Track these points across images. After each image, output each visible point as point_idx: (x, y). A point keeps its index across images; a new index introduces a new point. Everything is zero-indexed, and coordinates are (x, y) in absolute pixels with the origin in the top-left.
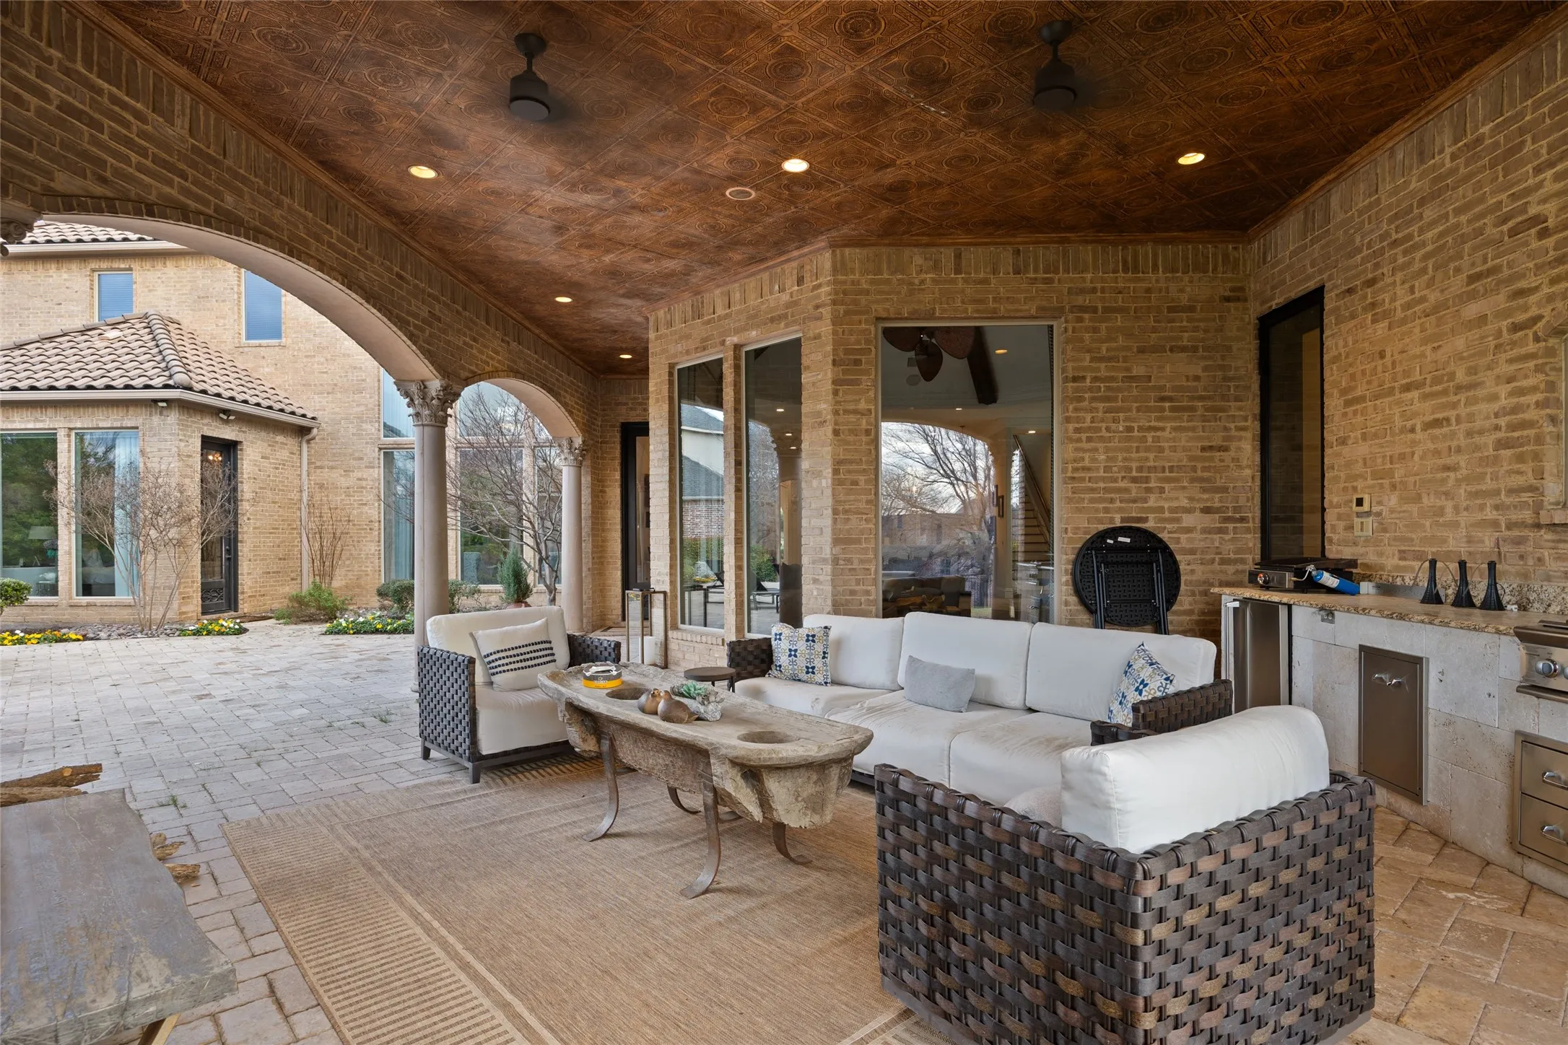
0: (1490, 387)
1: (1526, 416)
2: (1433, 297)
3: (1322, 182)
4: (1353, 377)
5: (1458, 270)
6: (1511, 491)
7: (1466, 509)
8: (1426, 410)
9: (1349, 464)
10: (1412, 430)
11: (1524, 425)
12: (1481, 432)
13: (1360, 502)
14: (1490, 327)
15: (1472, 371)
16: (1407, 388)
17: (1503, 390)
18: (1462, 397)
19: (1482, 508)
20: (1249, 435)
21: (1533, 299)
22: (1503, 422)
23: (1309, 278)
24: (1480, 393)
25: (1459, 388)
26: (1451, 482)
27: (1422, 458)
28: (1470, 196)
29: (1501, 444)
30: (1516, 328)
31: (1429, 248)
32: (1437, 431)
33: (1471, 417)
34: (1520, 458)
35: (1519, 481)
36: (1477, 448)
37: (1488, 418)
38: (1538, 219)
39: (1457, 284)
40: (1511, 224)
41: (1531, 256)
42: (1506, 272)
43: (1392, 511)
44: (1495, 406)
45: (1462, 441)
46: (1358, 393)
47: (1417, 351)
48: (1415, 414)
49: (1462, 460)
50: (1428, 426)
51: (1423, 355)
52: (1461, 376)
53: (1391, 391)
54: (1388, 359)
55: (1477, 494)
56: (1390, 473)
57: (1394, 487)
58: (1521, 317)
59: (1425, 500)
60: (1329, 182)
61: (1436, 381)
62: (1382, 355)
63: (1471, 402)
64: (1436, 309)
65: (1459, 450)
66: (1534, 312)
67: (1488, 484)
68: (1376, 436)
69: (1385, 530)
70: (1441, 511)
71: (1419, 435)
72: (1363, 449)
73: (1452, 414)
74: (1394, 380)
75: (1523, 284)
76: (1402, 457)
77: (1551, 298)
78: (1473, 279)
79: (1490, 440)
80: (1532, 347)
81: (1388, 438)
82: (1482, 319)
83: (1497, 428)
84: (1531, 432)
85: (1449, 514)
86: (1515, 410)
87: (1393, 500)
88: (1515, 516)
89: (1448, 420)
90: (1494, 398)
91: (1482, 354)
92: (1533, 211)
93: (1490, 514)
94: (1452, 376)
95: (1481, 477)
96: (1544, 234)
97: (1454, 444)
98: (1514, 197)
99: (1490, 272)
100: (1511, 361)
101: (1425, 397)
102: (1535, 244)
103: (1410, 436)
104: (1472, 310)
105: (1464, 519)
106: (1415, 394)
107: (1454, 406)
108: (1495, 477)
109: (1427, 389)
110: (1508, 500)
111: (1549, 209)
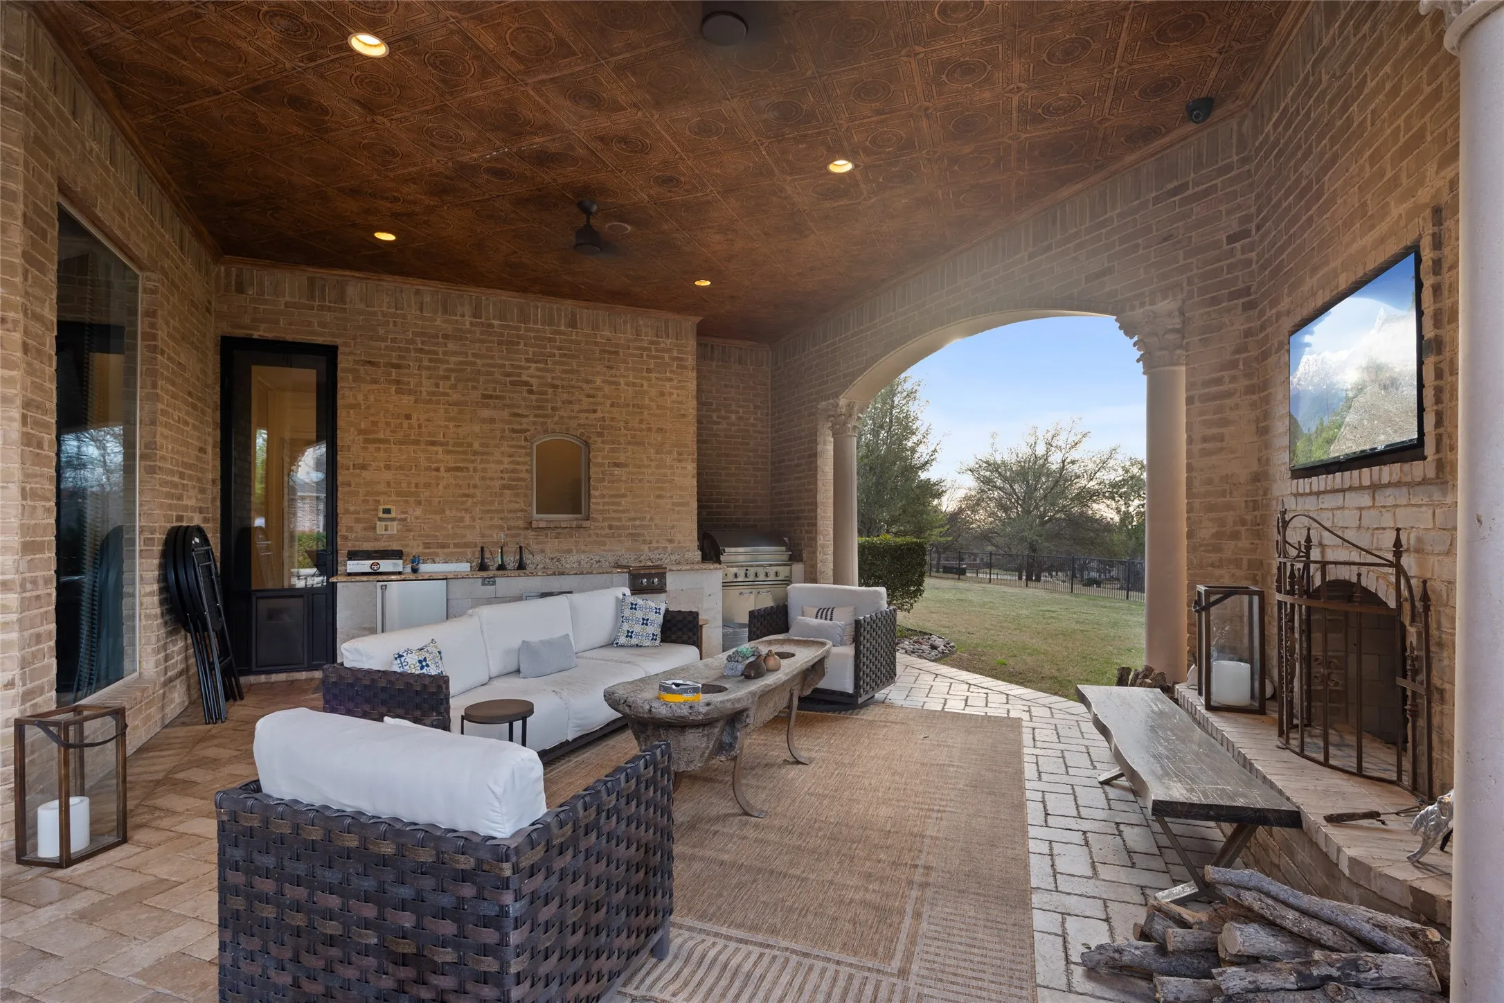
0: (497, 457)
1: (521, 475)
2: (455, 396)
4: (375, 424)
5: (474, 388)
6: (510, 511)
7: (481, 519)
8: (450, 460)
9: (371, 484)
10: (437, 470)
11: (519, 479)
12: (492, 479)
13: (387, 511)
14: (498, 425)
15: (485, 445)
16: (433, 443)
17: (506, 460)
18: (479, 458)
19: (491, 519)
20: (210, 440)
21: (524, 420)
22: (506, 476)
23: (316, 333)
24: (490, 458)
25: (475, 453)
26: (469, 504)
27: (445, 488)
28: (484, 351)
29: (504, 487)
30: (514, 431)
31: (452, 366)
32: (459, 474)
33: (484, 470)
34: (516, 495)
35: (517, 506)
36: (489, 487)
37: (496, 472)
38: (526, 384)
39: (475, 395)
40: (512, 379)
41: (524, 399)
42: (508, 402)
43: (417, 518)
44: (500, 467)
45: (476, 480)
46: (381, 436)
47: (442, 423)
48: (439, 461)
49: (478, 492)
50: (449, 470)
51: (447, 427)
52: (476, 446)
53: (417, 442)
54: (414, 421)
55: (488, 511)
56: (416, 494)
57: (419, 503)
58: (517, 427)
59: (448, 512)
61: (456, 444)
62: (408, 417)
63: (487, 462)
64: (455, 404)
65: (475, 486)
66: (525, 426)
67: (496, 506)
68: (401, 468)
69: (410, 530)
70: (462, 519)
71: (443, 473)
72: (387, 475)
73: (471, 466)
74: (420, 436)
75: (519, 411)
76: (428, 485)
77: (534, 423)
78: (485, 396)
79: (497, 484)
80: (523, 443)
81: (413, 471)
82: (492, 420)
83: (502, 478)
84: (523, 484)
85: (467, 521)
86: (513, 471)
87: (418, 512)
88: (512, 524)
89: (467, 468)
90: (500, 462)
91: (493, 438)
92: (524, 378)
93: (496, 522)
94: (470, 445)
95: (492, 503)
96: (531, 392)
97: (472, 483)
98: (513, 366)
99: (497, 397)
100: (511, 446)
101: (449, 452)
102: (526, 395)
103: (435, 473)
104: (485, 413)
105: (478, 523)
106: (440, 449)
107: (473, 462)
108: (500, 503)
109: (450, 448)
110: (509, 516)
111: (534, 381)
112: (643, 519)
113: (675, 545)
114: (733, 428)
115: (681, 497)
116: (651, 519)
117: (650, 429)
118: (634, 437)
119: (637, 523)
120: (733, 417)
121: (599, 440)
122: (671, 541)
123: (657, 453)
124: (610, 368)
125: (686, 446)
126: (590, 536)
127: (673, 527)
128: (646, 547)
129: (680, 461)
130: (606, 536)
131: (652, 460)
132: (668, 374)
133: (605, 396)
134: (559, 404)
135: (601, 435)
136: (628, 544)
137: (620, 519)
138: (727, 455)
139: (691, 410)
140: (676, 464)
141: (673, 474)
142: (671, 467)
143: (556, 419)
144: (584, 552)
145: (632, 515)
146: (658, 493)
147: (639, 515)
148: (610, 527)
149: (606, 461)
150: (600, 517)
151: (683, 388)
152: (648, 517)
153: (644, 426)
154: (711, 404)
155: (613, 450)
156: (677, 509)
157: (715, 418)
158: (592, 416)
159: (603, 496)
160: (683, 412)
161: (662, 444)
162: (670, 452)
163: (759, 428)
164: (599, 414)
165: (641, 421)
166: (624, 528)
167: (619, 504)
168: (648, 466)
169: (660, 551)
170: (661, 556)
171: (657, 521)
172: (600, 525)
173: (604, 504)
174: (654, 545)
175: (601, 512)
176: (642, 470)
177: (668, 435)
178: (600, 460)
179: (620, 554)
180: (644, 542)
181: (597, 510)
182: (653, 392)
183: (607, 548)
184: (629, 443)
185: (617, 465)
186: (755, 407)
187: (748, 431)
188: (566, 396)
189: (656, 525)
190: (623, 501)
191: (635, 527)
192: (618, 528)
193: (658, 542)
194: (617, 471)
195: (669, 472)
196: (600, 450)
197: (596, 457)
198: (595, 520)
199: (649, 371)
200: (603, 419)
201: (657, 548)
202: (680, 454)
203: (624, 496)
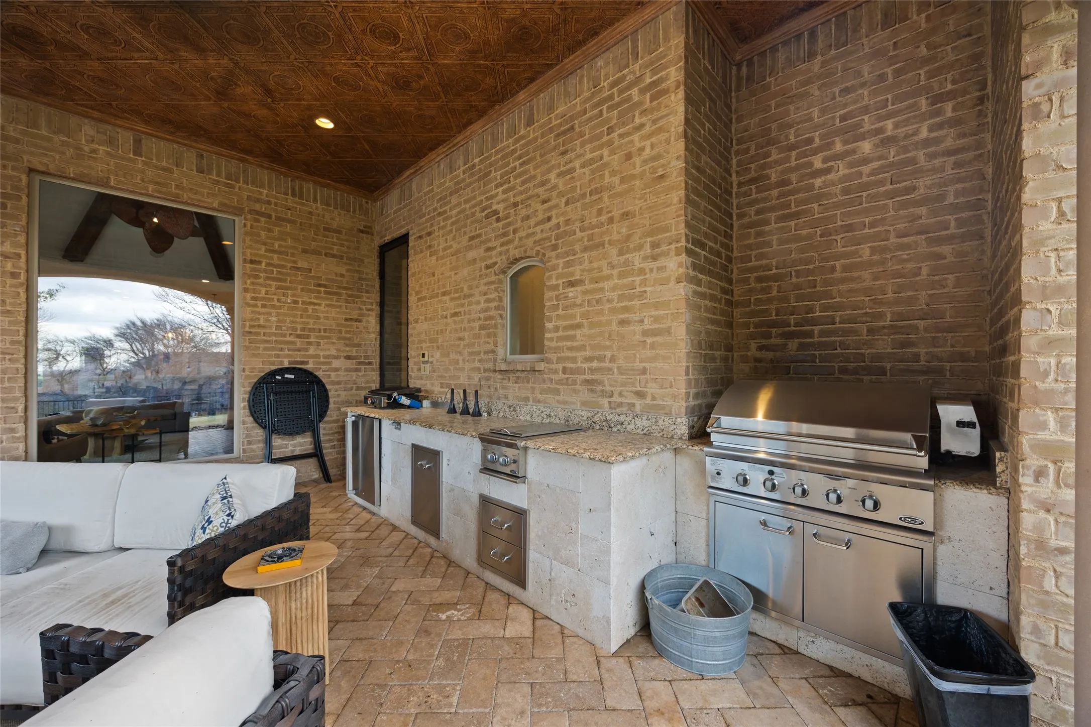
0: (477, 298)
1: (491, 313)
2: (455, 246)
3: (408, 173)
4: (421, 286)
5: (465, 233)
6: (485, 353)
7: (468, 361)
8: (452, 307)
9: (419, 334)
10: (446, 317)
11: (490, 318)
12: (474, 320)
13: (423, 355)
14: (478, 266)
15: (470, 288)
16: (444, 294)
17: (482, 299)
18: (466, 301)
19: (474, 360)
20: (373, 314)
21: (494, 253)
22: (482, 316)
23: (402, 227)
24: (473, 299)
25: (465, 296)
26: (462, 346)
27: (450, 333)
28: (470, 195)
29: (482, 328)
30: (487, 267)
31: (454, 219)
32: (456, 319)
33: (470, 313)
34: (488, 336)
35: (488, 347)
36: (472, 329)
37: (476, 313)
38: (496, 212)
39: (464, 240)
40: (486, 212)
41: (493, 230)
42: (484, 237)
43: (437, 361)
44: (479, 308)
45: (466, 324)
46: (423, 294)
47: (448, 274)
48: (447, 309)
49: (465, 334)
50: (452, 315)
51: (450, 277)
52: (466, 290)
53: (437, 296)
54: (436, 277)
55: (472, 353)
56: (436, 340)
57: (438, 348)
58: (489, 262)
59: (451, 356)
60: (412, 174)
61: (456, 291)
62: (434, 275)
63: (470, 304)
64: (458, 251)
65: (465, 329)
66: (494, 260)
67: (476, 349)
68: (431, 319)
69: (434, 372)
70: (457, 362)
71: (449, 320)
72: (425, 326)
73: (461, 309)
74: (438, 289)
75: (490, 245)
76: (442, 331)
78: (472, 238)
79: (476, 324)
80: (493, 278)
81: (436, 321)
82: (474, 261)
83: (480, 319)
84: (493, 322)
85: (461, 364)
86: (486, 310)
87: (438, 355)
88: (486, 366)
89: (460, 312)
90: (478, 303)
91: (474, 279)
92: (494, 207)
93: (477, 364)
94: (462, 289)
95: (473, 345)
96: (498, 220)
97: (463, 326)
98: (487, 199)
99: (478, 236)
100: (485, 284)
101: (452, 299)
102: (495, 225)
103: (445, 320)
104: (471, 255)
105: (467, 366)
106: (447, 298)
107: (463, 305)
108: (479, 345)
109: (452, 295)
110: (484, 357)
111: (500, 207)
112: (601, 359)
113: (648, 401)
115: (656, 319)
116: (613, 359)
117: (611, 220)
118: (591, 238)
119: (595, 364)
121: (553, 254)
122: (640, 395)
123: (621, 253)
124: (564, 153)
125: (667, 229)
126: (544, 381)
127: (644, 371)
128: (605, 402)
129: (654, 258)
130: (559, 382)
131: (613, 267)
132: (637, 121)
133: (561, 194)
134: (519, 224)
135: (555, 247)
136: (585, 395)
137: (574, 360)
139: (674, 163)
140: (648, 265)
141: (644, 283)
142: (642, 271)
143: (516, 243)
144: (539, 401)
145: (588, 353)
146: (623, 316)
147: (596, 353)
148: (565, 370)
149: (560, 282)
150: (553, 357)
151: (660, 130)
152: (609, 354)
153: (604, 218)
155: (568, 264)
156: (649, 340)
158: (548, 225)
159: (556, 329)
160: (660, 172)
161: (628, 237)
162: (640, 247)
164: (554, 221)
165: (600, 212)
166: (580, 371)
167: (572, 338)
168: (609, 277)
169: (624, 409)
170: (622, 418)
171: (621, 362)
172: (554, 366)
173: (560, 339)
174: (616, 399)
175: (556, 350)
176: (600, 285)
177: (636, 220)
178: (554, 282)
179: (573, 407)
180: (603, 394)
181: (550, 348)
182: (615, 161)
183: (561, 398)
184: (585, 249)
185: (572, 284)
188: (524, 212)
189: (619, 368)
190: (578, 332)
191: (592, 371)
192: (572, 371)
193: (620, 395)
194: (571, 292)
195: (638, 279)
196: (554, 268)
197: (550, 277)
198: (548, 361)
199: (610, 130)
200: (558, 226)
201: (621, 404)
202: (655, 245)
203: (579, 326)
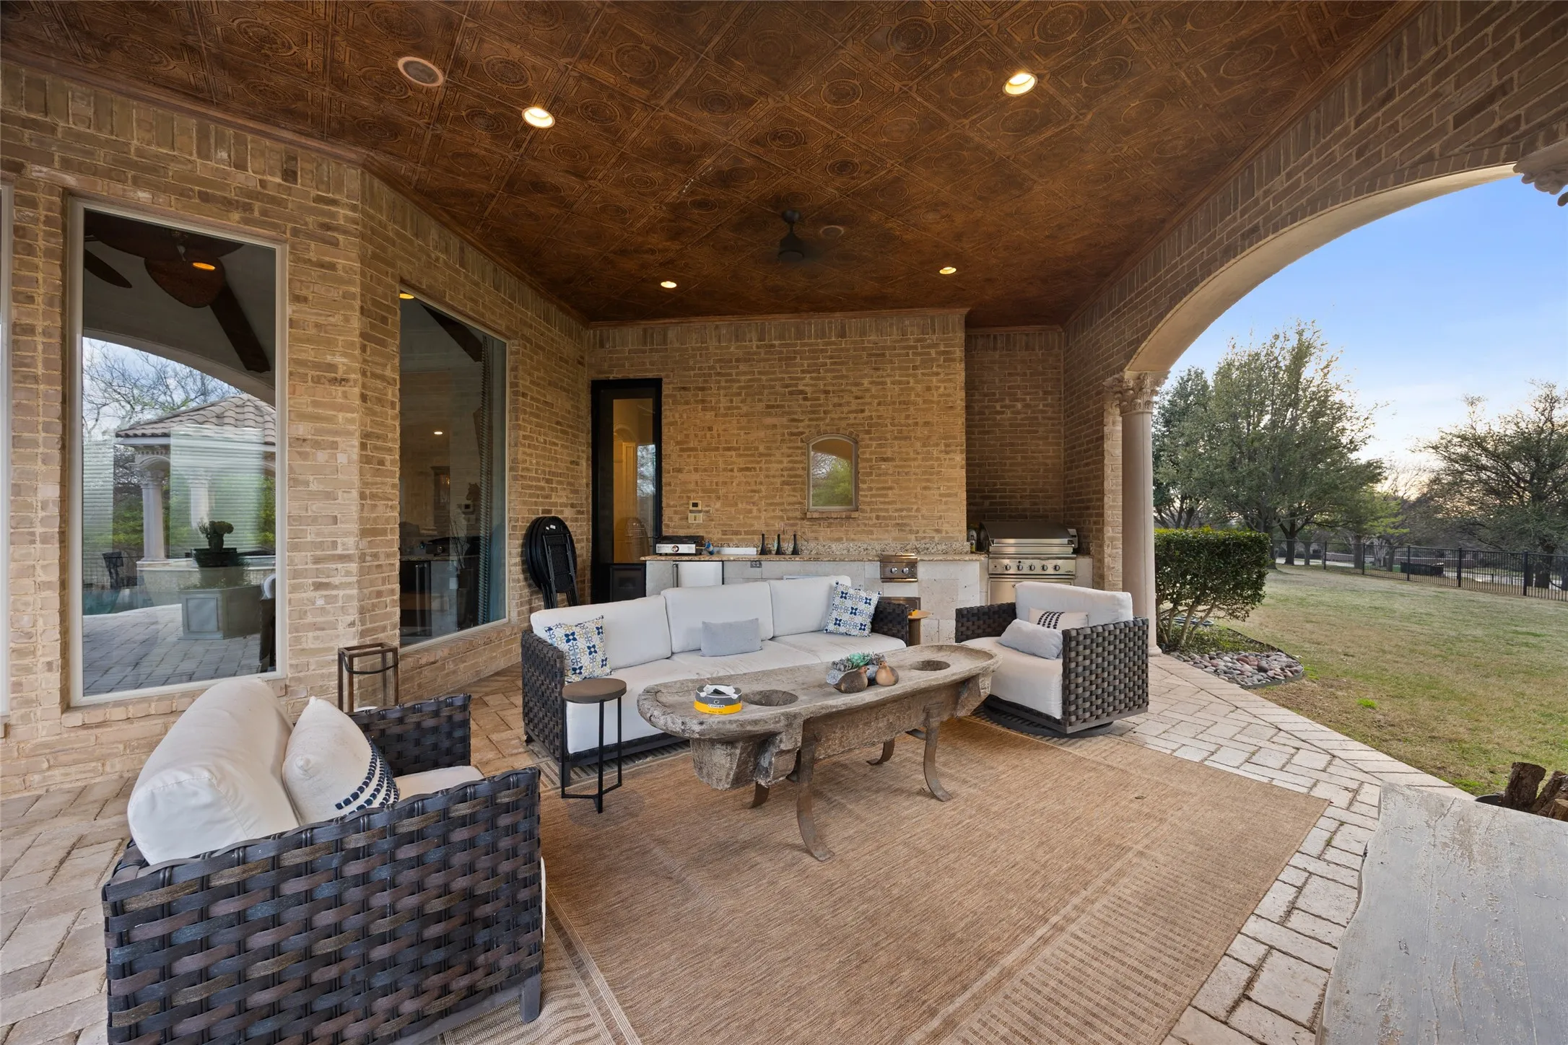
0: (778, 456)
1: (798, 472)
2: (745, 409)
3: (667, 321)
4: (687, 436)
5: (760, 400)
6: (789, 504)
7: (765, 510)
8: (741, 462)
9: (685, 483)
10: (732, 470)
11: (796, 476)
12: (774, 477)
13: (695, 505)
14: (779, 431)
15: (769, 448)
16: (729, 449)
17: (785, 460)
18: (764, 459)
19: (774, 510)
20: (585, 456)
21: (800, 424)
22: (785, 473)
24: (773, 458)
25: (761, 455)
26: (756, 498)
27: (738, 485)
28: (767, 369)
29: (784, 483)
30: (792, 434)
31: (742, 384)
32: (748, 473)
33: (768, 469)
34: (794, 490)
35: (794, 499)
36: (772, 483)
37: (778, 470)
38: (802, 392)
39: (760, 407)
40: (790, 389)
41: (800, 406)
42: (787, 409)
43: (717, 510)
44: (781, 466)
45: (762, 478)
46: (691, 445)
47: (736, 432)
48: (733, 463)
49: (763, 488)
50: (741, 470)
51: (739, 435)
52: (762, 449)
53: (717, 449)
54: (714, 432)
55: (771, 504)
56: (716, 491)
57: (719, 498)
58: (794, 430)
59: (740, 505)
60: (669, 323)
61: (746, 449)
62: (710, 429)
63: (770, 462)
64: (746, 415)
65: (761, 483)
66: (801, 430)
67: (777, 500)
68: (705, 470)
69: (712, 520)
70: (750, 511)
71: (736, 473)
72: (696, 477)
73: (757, 466)
74: (719, 442)
75: (796, 417)
76: (725, 483)
77: (809, 426)
78: (768, 407)
79: (778, 481)
80: (800, 444)
81: (714, 473)
82: (775, 426)
83: (782, 476)
84: (800, 480)
85: (755, 513)
86: (790, 469)
87: (718, 505)
88: (790, 514)
89: (755, 468)
90: (781, 462)
91: (775, 442)
92: (801, 388)
93: (778, 513)
94: (757, 449)
95: (774, 497)
96: (805, 399)
97: (758, 480)
98: (791, 378)
99: (778, 406)
100: (790, 448)
101: (740, 455)
102: (801, 402)
103: (730, 473)
104: (769, 421)
105: (763, 515)
106: (733, 453)
107: (759, 462)
108: (781, 497)
109: (741, 452)
110: (788, 508)
111: (808, 389)
112: (909, 510)
113: (944, 534)
114: (1019, 417)
115: (949, 488)
116: (918, 510)
117: (916, 424)
118: (900, 432)
119: (904, 513)
120: (1019, 405)
121: (867, 436)
122: (938, 531)
123: (924, 445)
124: (877, 369)
125: (955, 438)
126: (858, 525)
127: (940, 518)
128: (913, 537)
129: (947, 453)
130: (874, 525)
131: (918, 453)
132: (935, 369)
133: (873, 396)
134: (831, 407)
135: (868, 432)
136: (895, 533)
137: (887, 510)
138: (1012, 445)
139: (959, 402)
140: (943, 456)
141: (940, 466)
142: (938, 459)
143: (827, 421)
144: (853, 540)
145: (898, 506)
146: (924, 484)
147: (905, 506)
148: (878, 517)
149: (874, 457)
150: (867, 508)
151: (950, 380)
152: (915, 507)
153: (910, 422)
154: (994, 394)
155: (880, 446)
156: (944, 499)
157: (998, 408)
158: (860, 415)
159: (871, 489)
160: (950, 404)
161: (929, 437)
162: (937, 445)
163: (1049, 414)
164: (867, 414)
165: (907, 417)
166: (890, 518)
167: (886, 496)
168: (915, 459)
169: (927, 540)
170: (928, 546)
171: (924, 511)
172: (868, 515)
173: (872, 496)
174: (921, 534)
175: (869, 503)
176: (908, 463)
177: (935, 428)
178: (867, 456)
179: (886, 542)
180: (911, 532)
181: (865, 502)
182: (919, 387)
183: (875, 536)
184: (896, 438)
185: (885, 460)
186: (1046, 393)
187: (1036, 418)
188: (836, 400)
189: (922, 516)
190: (890, 492)
191: (902, 517)
192: (884, 518)
193: (924, 532)
194: (884, 466)
195: (936, 464)
196: (868, 446)
197: (864, 453)
198: (863, 511)
199: (915, 368)
200: (871, 418)
201: (925, 538)
202: (946, 445)
203: (890, 488)
